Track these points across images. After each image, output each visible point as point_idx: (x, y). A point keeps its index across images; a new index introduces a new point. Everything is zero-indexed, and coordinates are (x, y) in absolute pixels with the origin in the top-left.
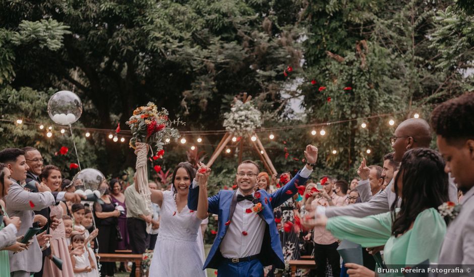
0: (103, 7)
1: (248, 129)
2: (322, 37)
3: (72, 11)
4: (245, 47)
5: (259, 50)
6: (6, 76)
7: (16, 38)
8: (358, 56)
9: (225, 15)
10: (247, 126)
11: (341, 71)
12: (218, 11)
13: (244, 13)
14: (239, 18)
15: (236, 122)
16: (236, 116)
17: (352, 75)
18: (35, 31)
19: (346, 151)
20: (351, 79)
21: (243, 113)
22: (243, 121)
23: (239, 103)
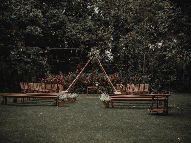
0: (53, 24)
1: (96, 57)
2: (117, 32)
3: (44, 25)
4: (95, 36)
5: (99, 37)
6: (22, 43)
7: (25, 32)
8: (129, 36)
9: (89, 26)
10: (95, 56)
11: (124, 41)
12: (87, 25)
13: (94, 26)
14: (93, 27)
15: (92, 55)
16: (92, 53)
17: (127, 42)
18: (31, 29)
19: (125, 66)
20: (127, 44)
21: (94, 52)
22: (94, 55)
23: (93, 49)
